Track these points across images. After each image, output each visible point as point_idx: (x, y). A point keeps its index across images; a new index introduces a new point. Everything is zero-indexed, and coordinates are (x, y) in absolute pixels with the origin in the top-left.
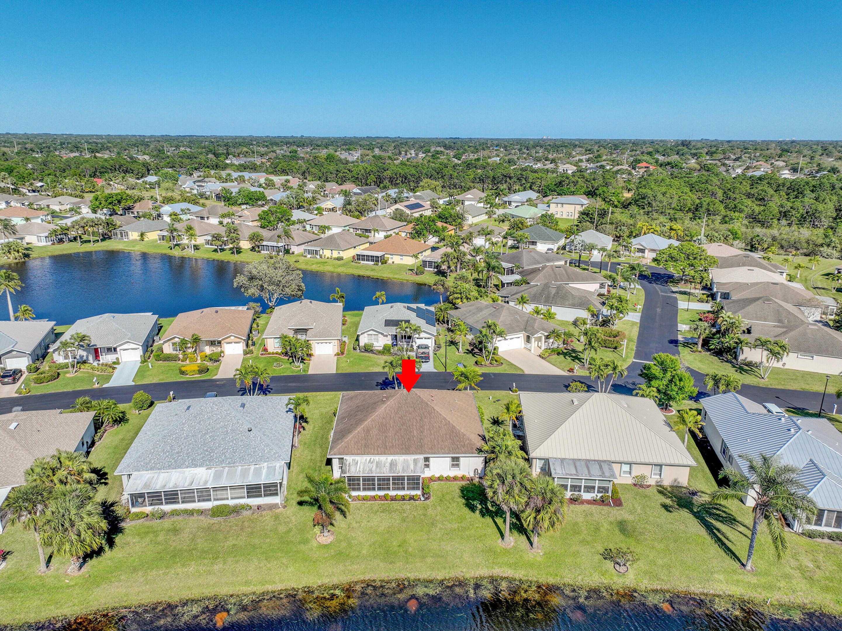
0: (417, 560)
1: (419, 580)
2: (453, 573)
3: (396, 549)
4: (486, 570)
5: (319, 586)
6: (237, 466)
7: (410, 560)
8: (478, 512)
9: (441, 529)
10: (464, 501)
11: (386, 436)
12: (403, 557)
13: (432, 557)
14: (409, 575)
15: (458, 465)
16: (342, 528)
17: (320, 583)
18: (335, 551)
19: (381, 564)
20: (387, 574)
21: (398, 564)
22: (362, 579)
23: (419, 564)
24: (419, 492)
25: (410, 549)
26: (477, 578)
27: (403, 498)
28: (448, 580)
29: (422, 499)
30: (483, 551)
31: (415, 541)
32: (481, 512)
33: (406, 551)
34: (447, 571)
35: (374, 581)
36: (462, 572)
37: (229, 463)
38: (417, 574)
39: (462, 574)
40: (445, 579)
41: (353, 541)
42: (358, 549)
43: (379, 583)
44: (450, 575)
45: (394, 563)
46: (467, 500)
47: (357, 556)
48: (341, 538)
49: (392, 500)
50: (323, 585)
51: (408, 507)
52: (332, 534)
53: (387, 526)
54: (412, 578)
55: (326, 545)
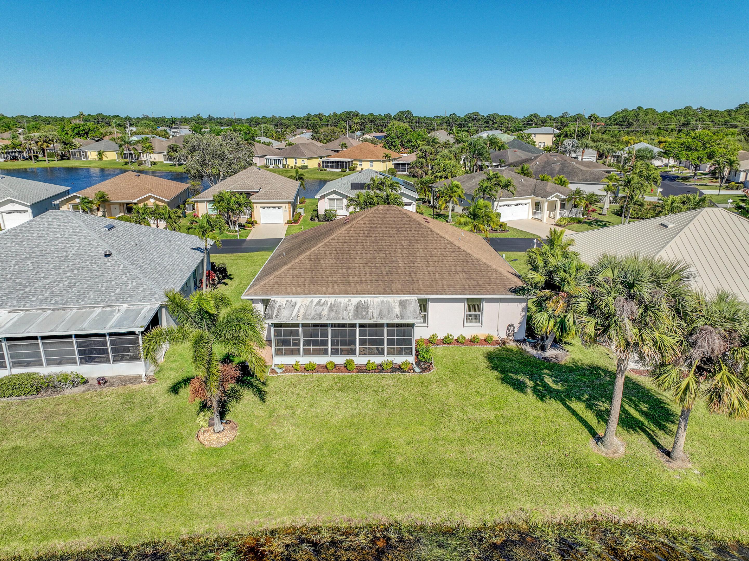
0: (417, 482)
1: (422, 528)
2: (502, 513)
3: (367, 458)
4: (580, 507)
5: (183, 543)
6: (71, 309)
7: (400, 482)
8: (529, 391)
9: (460, 420)
10: (497, 373)
11: (349, 268)
12: (384, 475)
13: (450, 475)
14: (399, 517)
15: (477, 318)
16: (256, 417)
17: (185, 532)
18: (233, 463)
19: (335, 492)
20: (347, 515)
21: (372, 492)
22: (288, 524)
23: (420, 493)
24: (411, 359)
25: (399, 460)
26: (560, 524)
27: (381, 368)
28: (493, 529)
29: (417, 370)
30: (560, 464)
31: (409, 443)
32: (535, 391)
33: (390, 464)
34: (488, 507)
35: (316, 529)
36: (522, 510)
37: (57, 303)
38: (417, 514)
39: (523, 516)
40: (485, 528)
41: (274, 443)
42: (284, 458)
43: (328, 535)
44: (495, 517)
45: (363, 488)
46: (503, 371)
47: (281, 474)
48: (251, 435)
49: (360, 371)
50: (191, 540)
51: (391, 382)
52: (234, 428)
53: (348, 415)
54: (406, 523)
55: (216, 449)
